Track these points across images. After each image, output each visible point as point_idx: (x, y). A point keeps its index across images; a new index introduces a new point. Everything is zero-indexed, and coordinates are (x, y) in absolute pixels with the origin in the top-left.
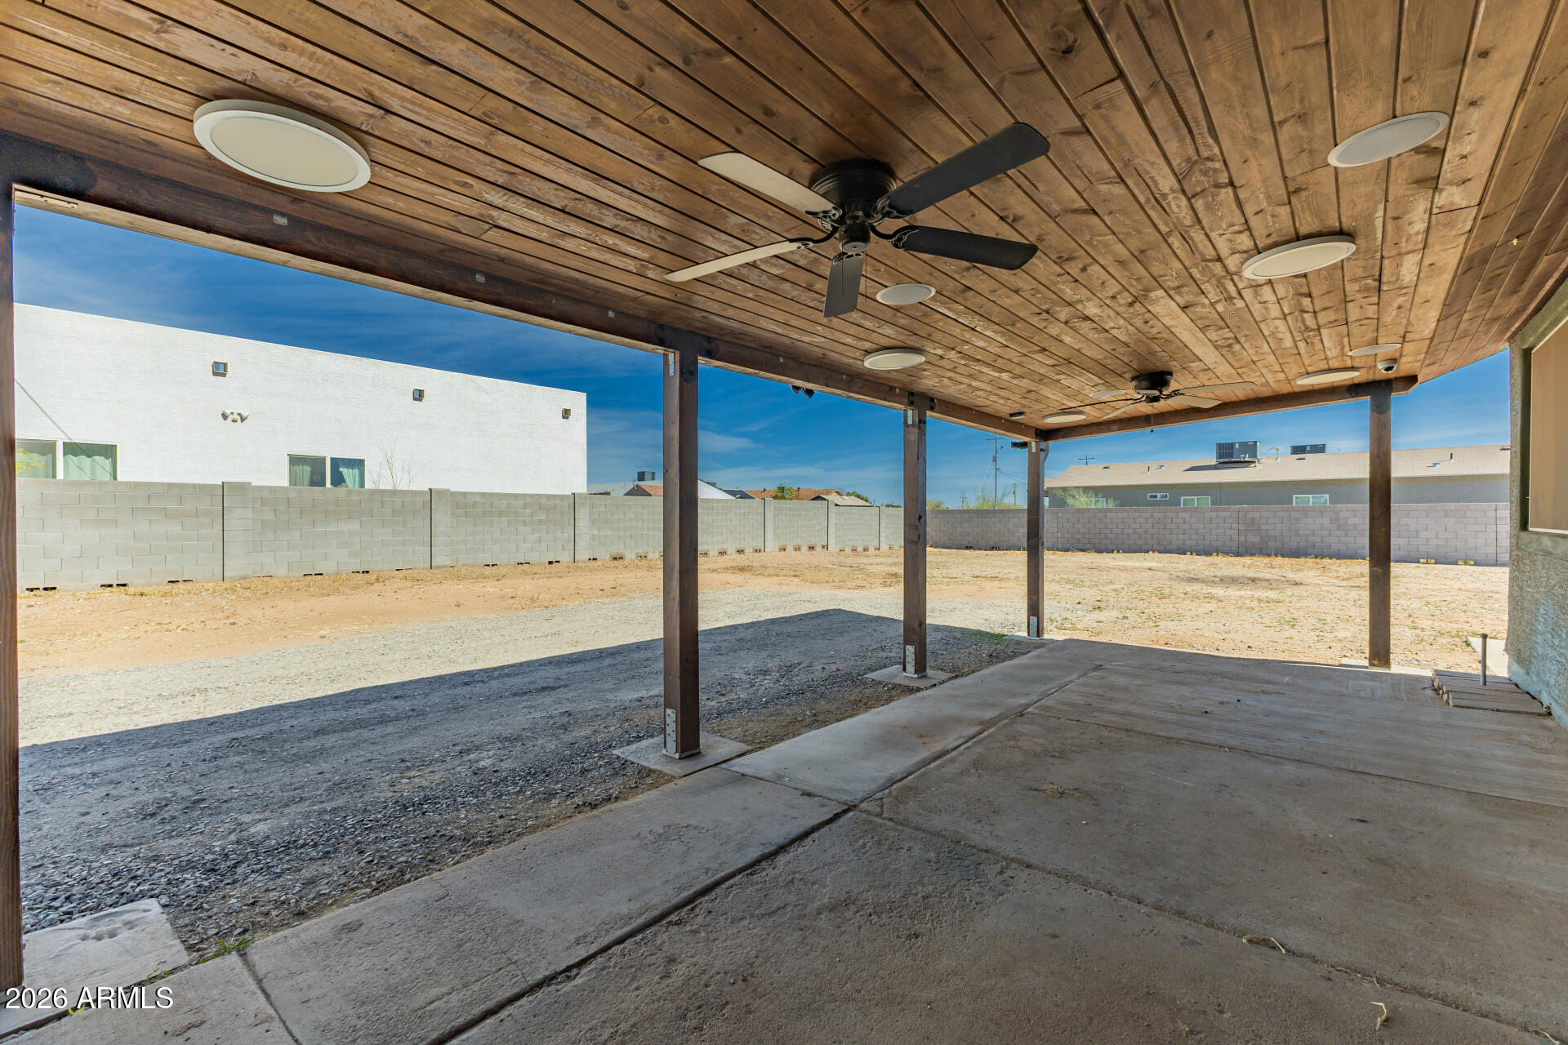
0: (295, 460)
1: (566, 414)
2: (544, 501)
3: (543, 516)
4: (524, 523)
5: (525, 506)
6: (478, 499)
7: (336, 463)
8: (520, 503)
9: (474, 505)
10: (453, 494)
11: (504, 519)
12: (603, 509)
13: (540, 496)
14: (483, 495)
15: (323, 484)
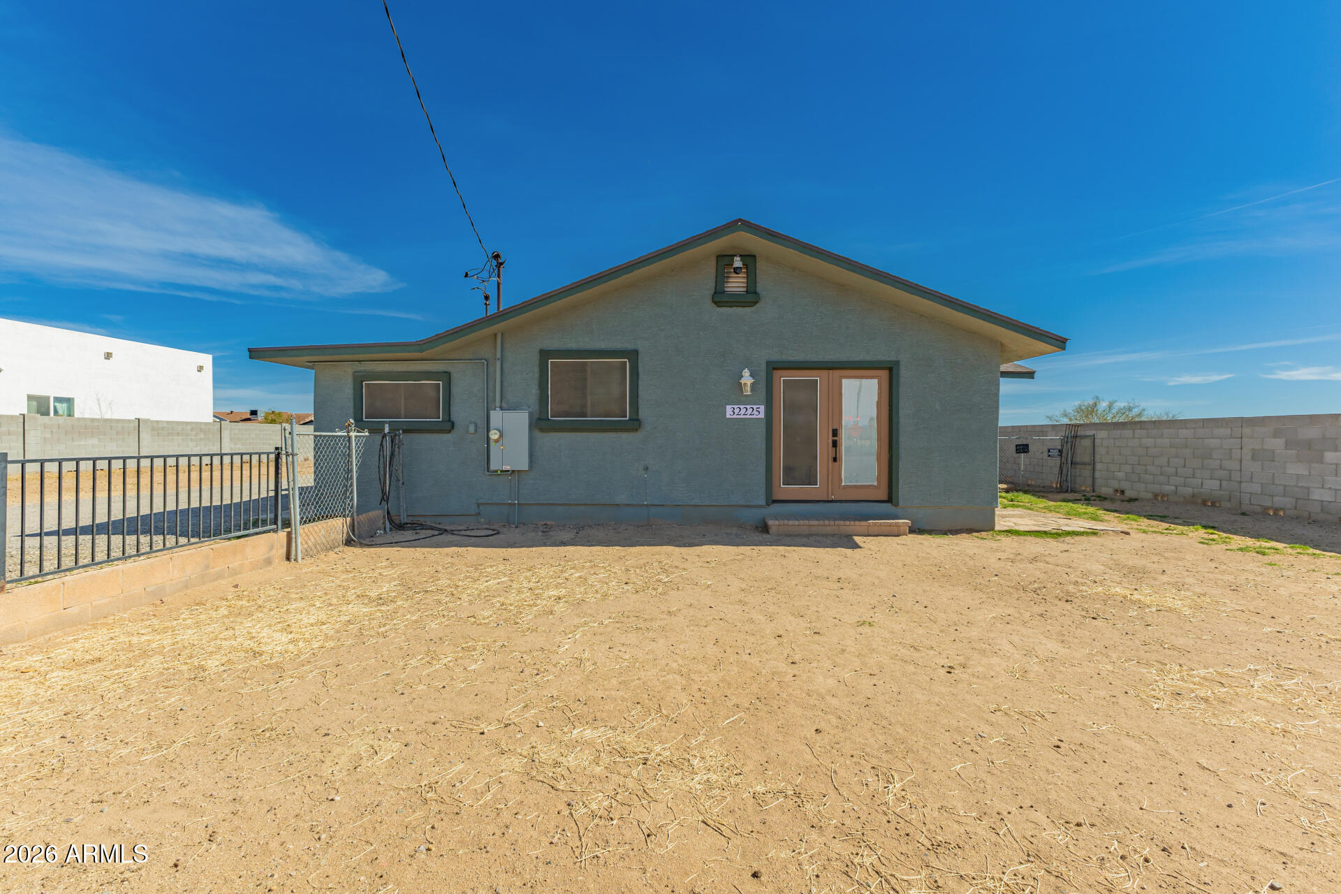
0: (30, 398)
1: (200, 369)
2: (203, 426)
3: (202, 436)
4: (192, 440)
5: (192, 430)
6: (165, 425)
7: (57, 400)
8: (189, 427)
9: (163, 428)
10: (152, 421)
11: (180, 437)
12: (237, 432)
13: (201, 423)
14: (168, 422)
15: (48, 414)
